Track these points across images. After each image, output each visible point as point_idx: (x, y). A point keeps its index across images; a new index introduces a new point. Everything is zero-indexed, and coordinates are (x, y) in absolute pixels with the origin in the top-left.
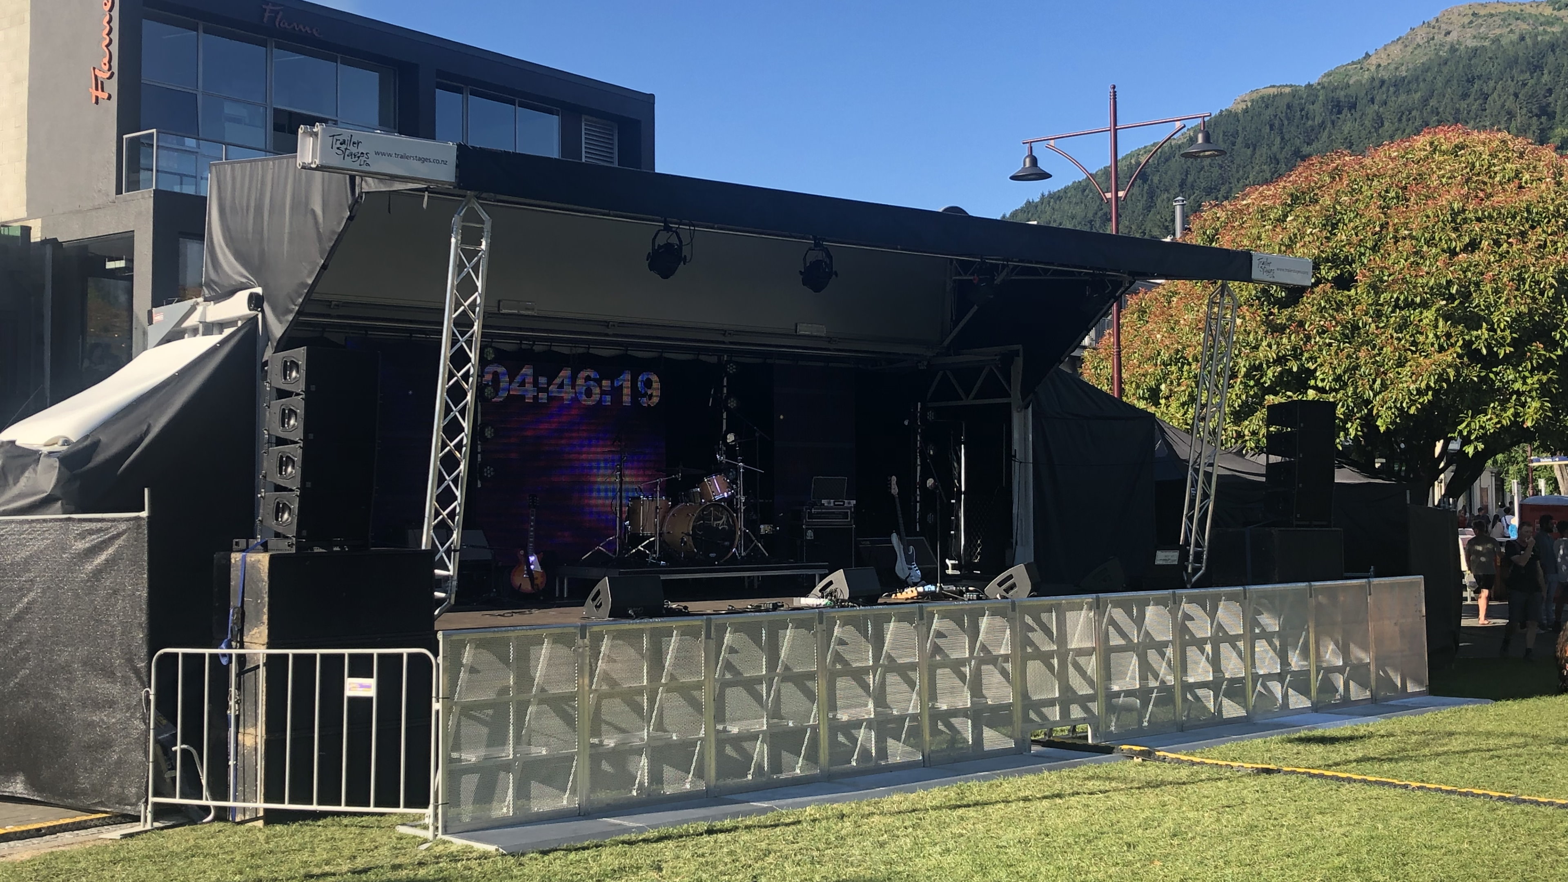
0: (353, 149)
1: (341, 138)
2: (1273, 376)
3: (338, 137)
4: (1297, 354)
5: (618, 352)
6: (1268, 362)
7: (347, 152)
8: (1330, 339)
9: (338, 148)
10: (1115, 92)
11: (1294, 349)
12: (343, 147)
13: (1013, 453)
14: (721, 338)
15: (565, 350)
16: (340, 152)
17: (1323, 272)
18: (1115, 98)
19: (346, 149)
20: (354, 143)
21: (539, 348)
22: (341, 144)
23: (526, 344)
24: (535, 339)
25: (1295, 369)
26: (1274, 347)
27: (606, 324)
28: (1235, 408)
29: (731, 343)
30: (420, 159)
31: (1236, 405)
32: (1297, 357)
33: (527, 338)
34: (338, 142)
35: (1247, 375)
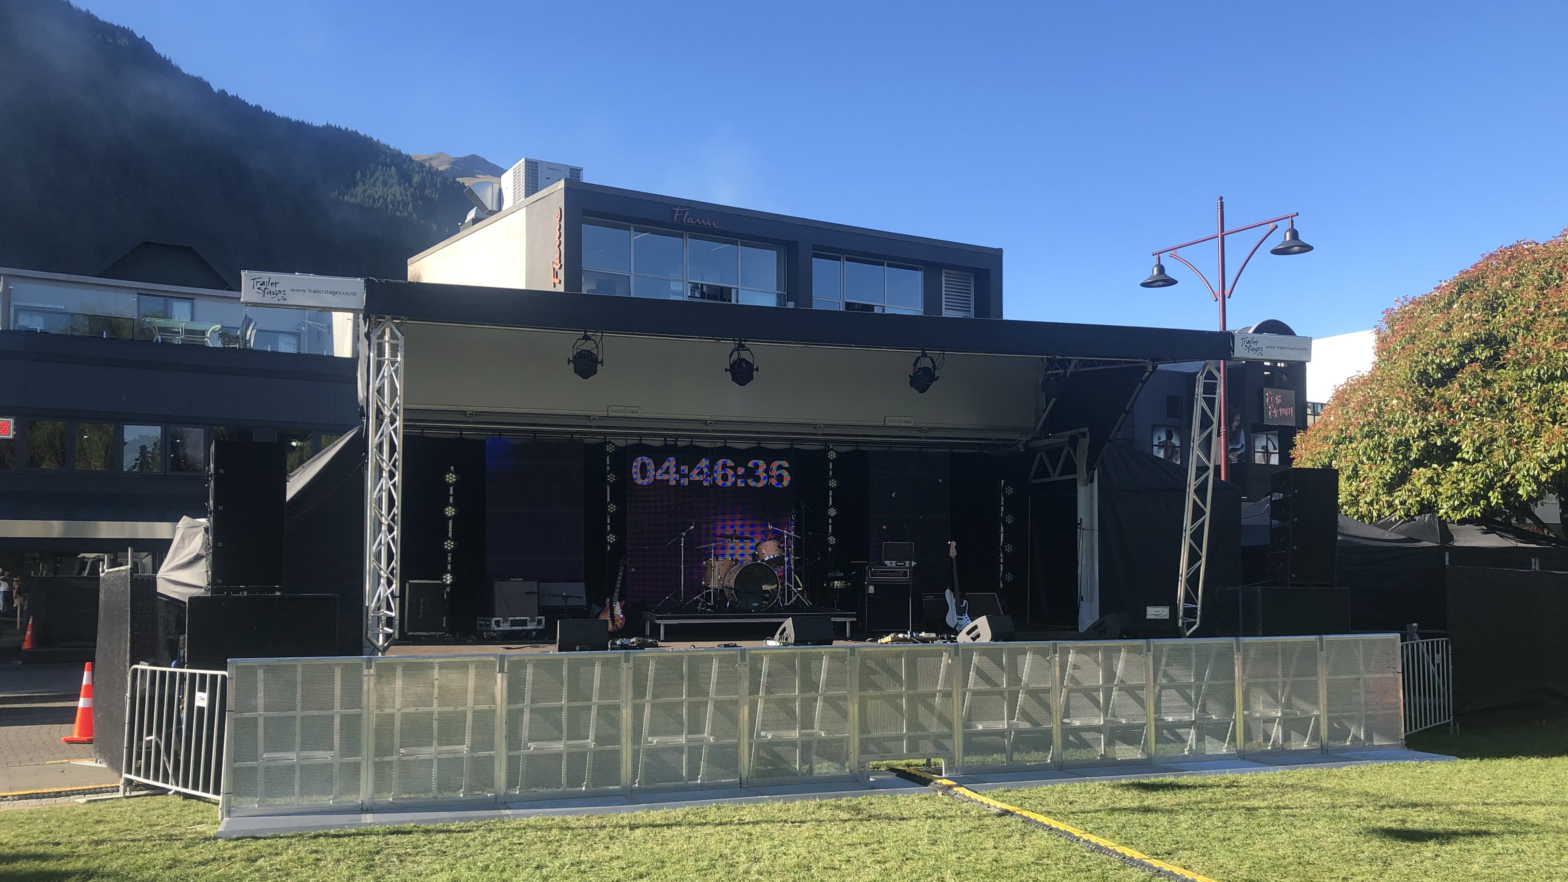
0: (272, 289)
1: (261, 281)
2: (1418, 450)
3: (258, 280)
4: (1441, 430)
5: (750, 445)
6: (1413, 438)
7: (267, 291)
8: (1474, 414)
9: (259, 288)
10: (1222, 203)
11: (1440, 425)
12: (263, 287)
13: (1079, 522)
14: (815, 431)
15: (706, 445)
16: (260, 291)
17: (1477, 353)
18: (1222, 208)
19: (265, 289)
20: (272, 284)
21: (681, 443)
22: (261, 285)
23: (670, 442)
24: (677, 437)
25: (1439, 443)
26: (1419, 424)
27: (705, 422)
28: (1386, 480)
29: (822, 435)
30: (331, 293)
31: (1387, 478)
32: (1442, 431)
33: (671, 436)
34: (259, 284)
35: (1396, 451)
